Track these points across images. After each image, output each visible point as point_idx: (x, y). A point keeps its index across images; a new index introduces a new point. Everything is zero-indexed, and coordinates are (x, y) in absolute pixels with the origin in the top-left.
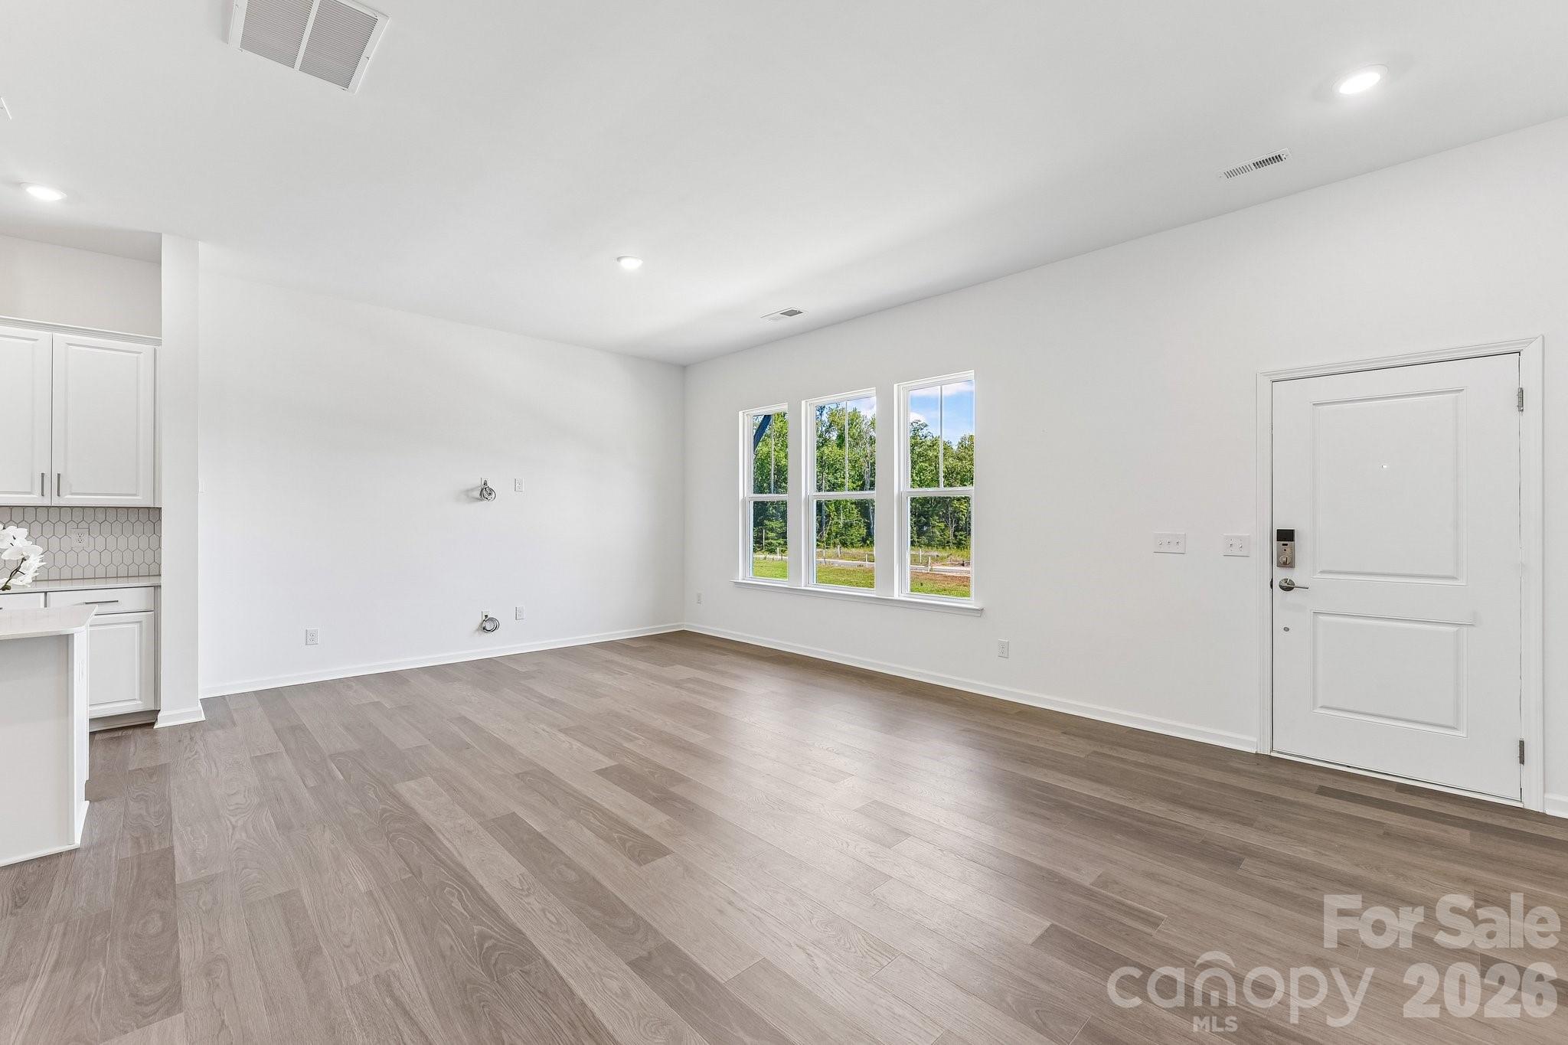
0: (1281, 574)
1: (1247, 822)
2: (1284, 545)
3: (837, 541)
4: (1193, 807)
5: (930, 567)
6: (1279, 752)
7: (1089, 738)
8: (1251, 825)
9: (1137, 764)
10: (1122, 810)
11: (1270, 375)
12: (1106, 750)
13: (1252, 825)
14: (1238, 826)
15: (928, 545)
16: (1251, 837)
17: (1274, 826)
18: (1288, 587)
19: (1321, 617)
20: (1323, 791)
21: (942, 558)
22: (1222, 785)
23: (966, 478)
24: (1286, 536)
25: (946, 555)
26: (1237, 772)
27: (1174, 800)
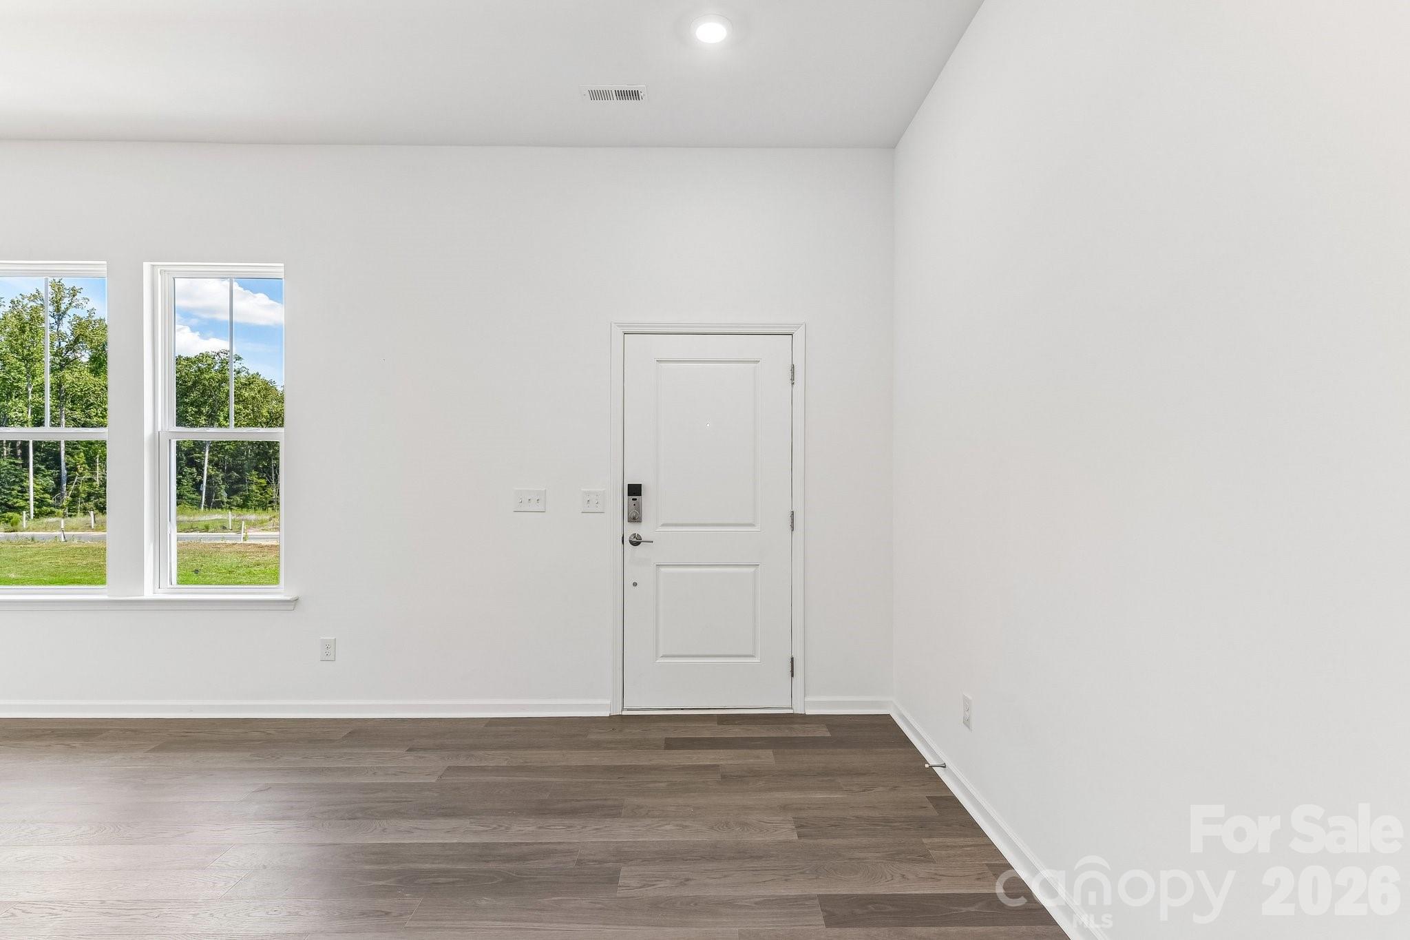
0: (631, 529)
1: (613, 812)
2: (633, 499)
3: (90, 505)
4: (563, 813)
5: (243, 534)
6: (628, 710)
7: (442, 747)
8: (618, 815)
9: (498, 770)
10: (485, 852)
11: (622, 326)
12: (462, 762)
13: (620, 813)
14: (608, 821)
15: (243, 506)
16: (622, 833)
17: (639, 807)
18: (636, 542)
19: (663, 569)
20: (670, 744)
21: (262, 522)
22: (588, 769)
23: (276, 419)
24: (635, 490)
25: (268, 517)
26: (597, 745)
27: (542, 810)
